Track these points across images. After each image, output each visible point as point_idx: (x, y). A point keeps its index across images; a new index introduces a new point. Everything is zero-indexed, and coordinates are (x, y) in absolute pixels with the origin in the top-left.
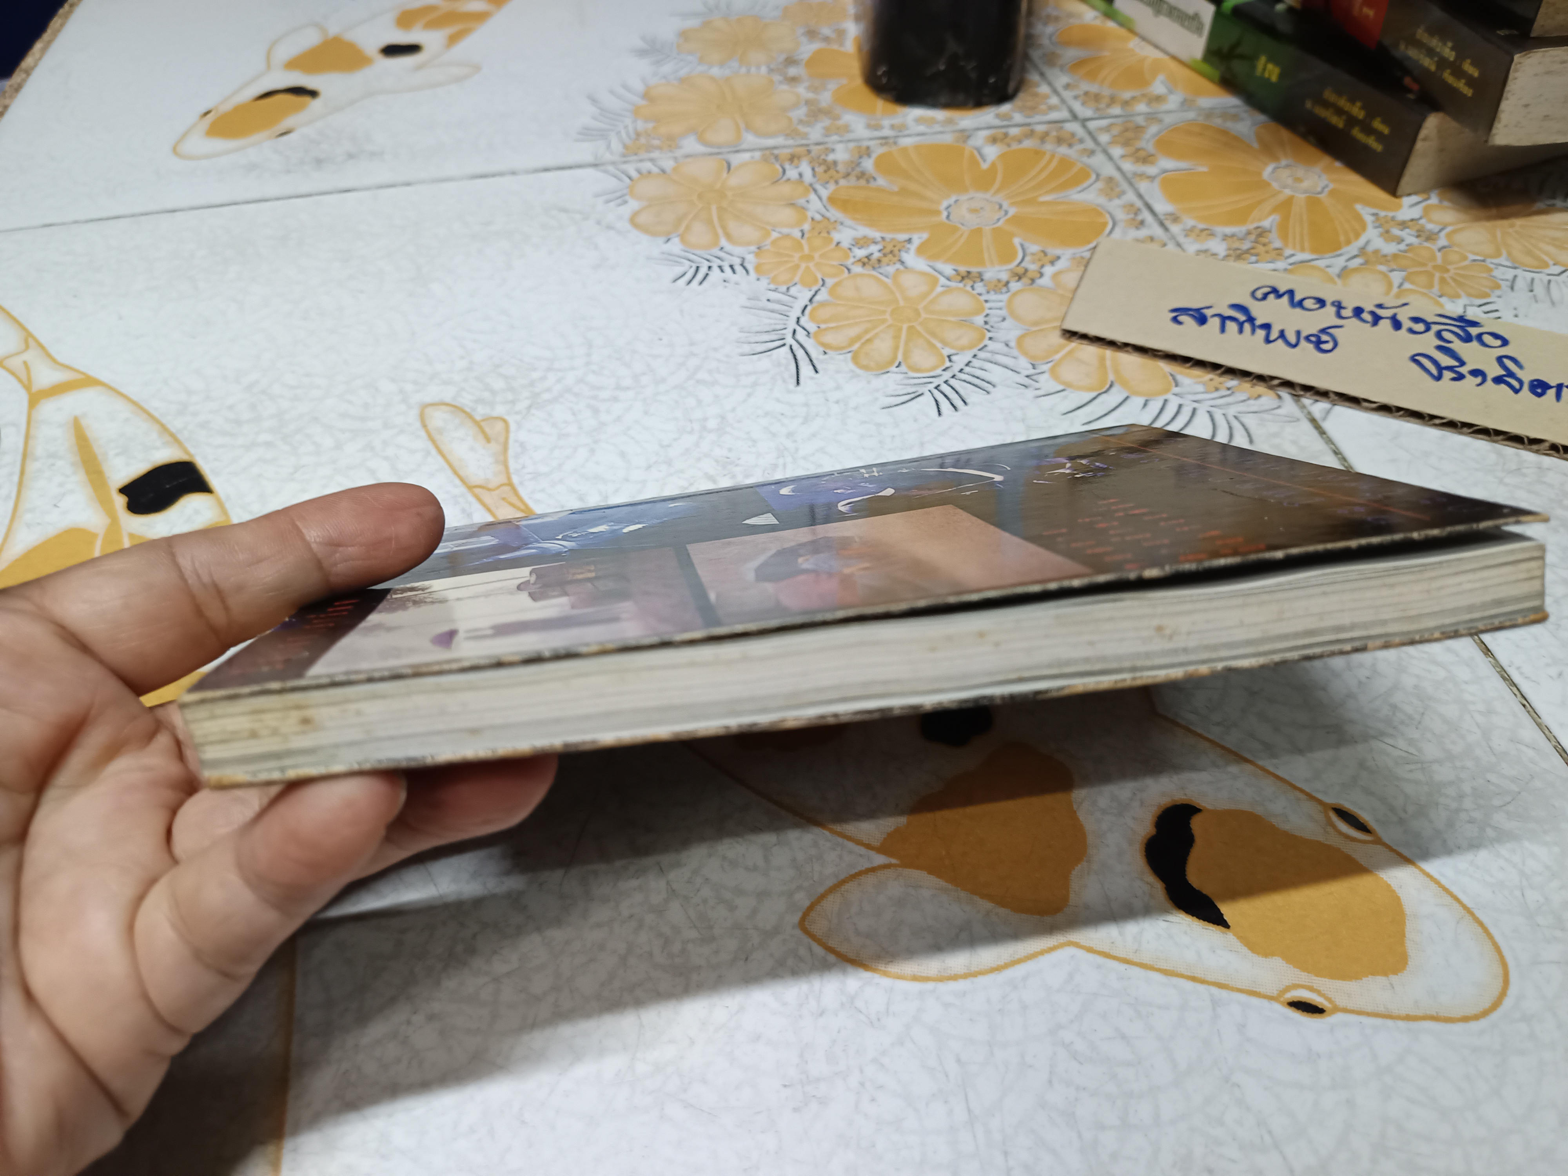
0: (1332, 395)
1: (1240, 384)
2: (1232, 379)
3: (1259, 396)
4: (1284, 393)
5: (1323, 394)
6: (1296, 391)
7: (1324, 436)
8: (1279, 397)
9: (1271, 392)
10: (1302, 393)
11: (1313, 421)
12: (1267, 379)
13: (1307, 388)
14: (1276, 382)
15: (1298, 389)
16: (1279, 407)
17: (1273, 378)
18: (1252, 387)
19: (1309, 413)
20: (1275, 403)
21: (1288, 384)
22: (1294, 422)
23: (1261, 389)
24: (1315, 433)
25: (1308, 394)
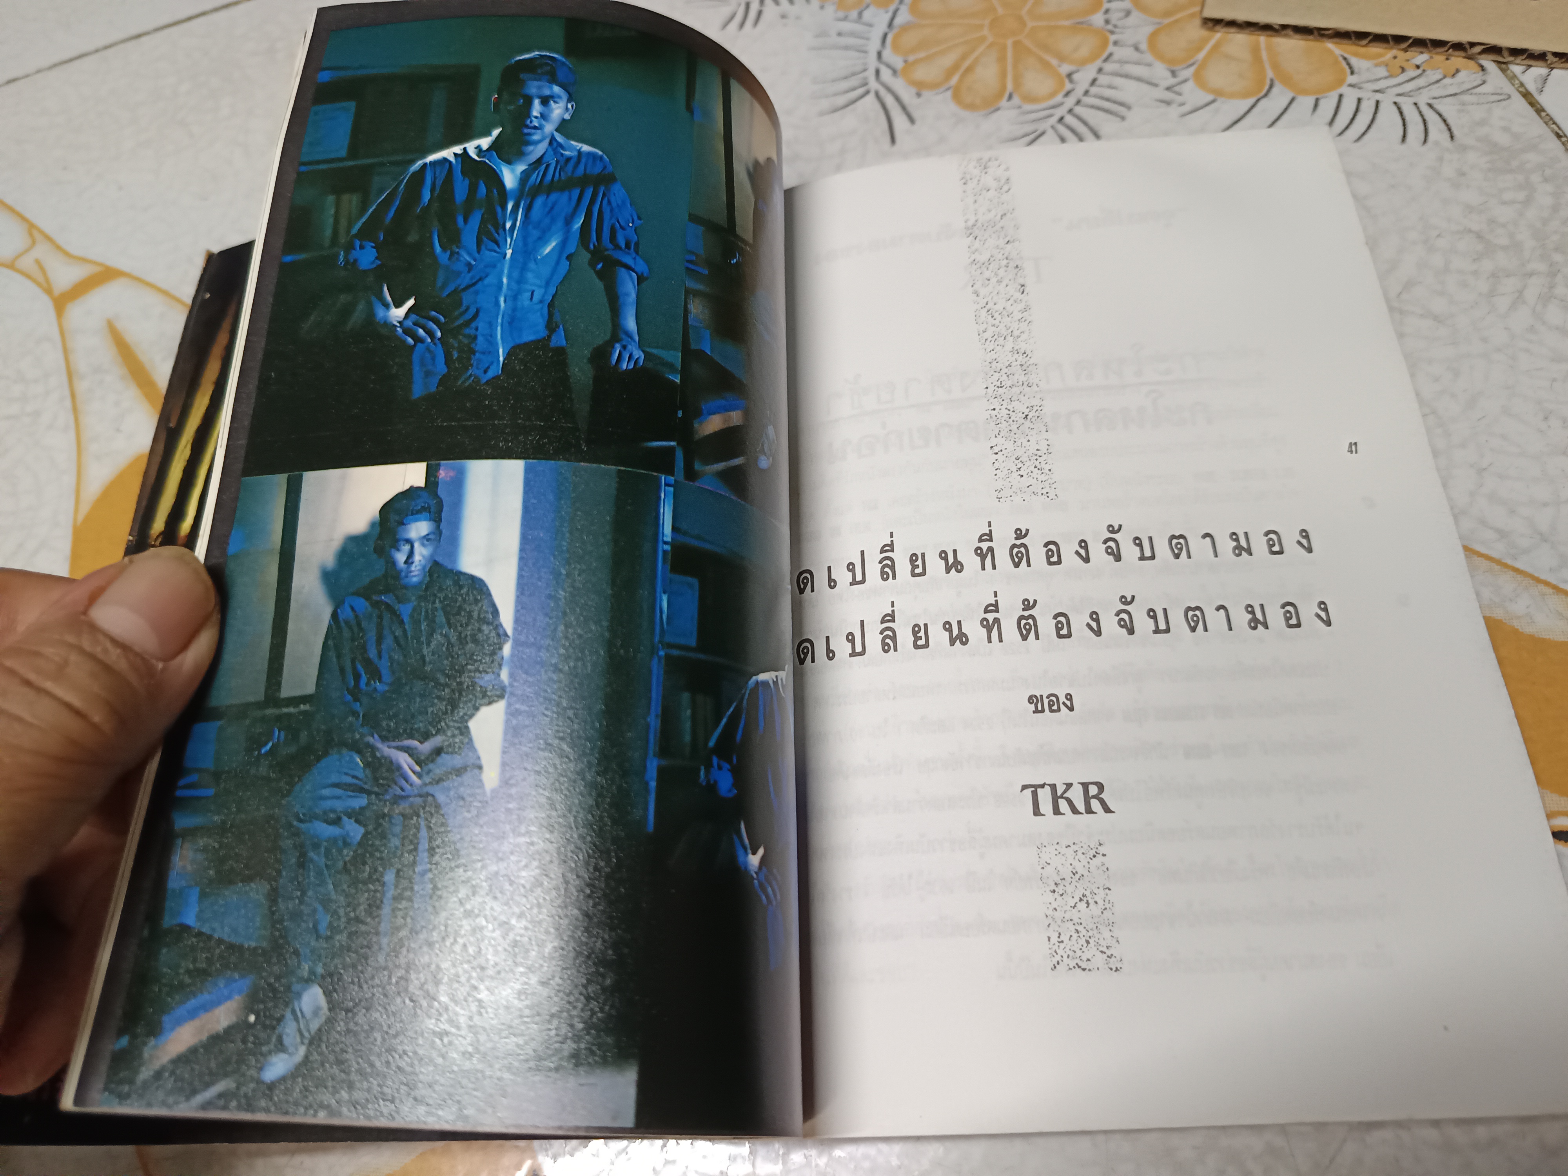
0: (1550, 57)
1: (1431, 57)
2: (1422, 53)
3: (1458, 71)
4: (1488, 62)
5: (1541, 57)
6: (1504, 58)
7: (1543, 114)
8: (1483, 68)
9: (1471, 63)
10: (1511, 59)
11: (1527, 95)
12: (1468, 46)
13: (1516, 52)
14: (1478, 49)
15: (1505, 53)
16: (1484, 82)
17: (1472, 45)
18: (1447, 59)
19: (1522, 85)
20: (1478, 77)
21: (1493, 50)
22: (1504, 100)
23: (1458, 60)
24: (1531, 111)
25: (1519, 60)
